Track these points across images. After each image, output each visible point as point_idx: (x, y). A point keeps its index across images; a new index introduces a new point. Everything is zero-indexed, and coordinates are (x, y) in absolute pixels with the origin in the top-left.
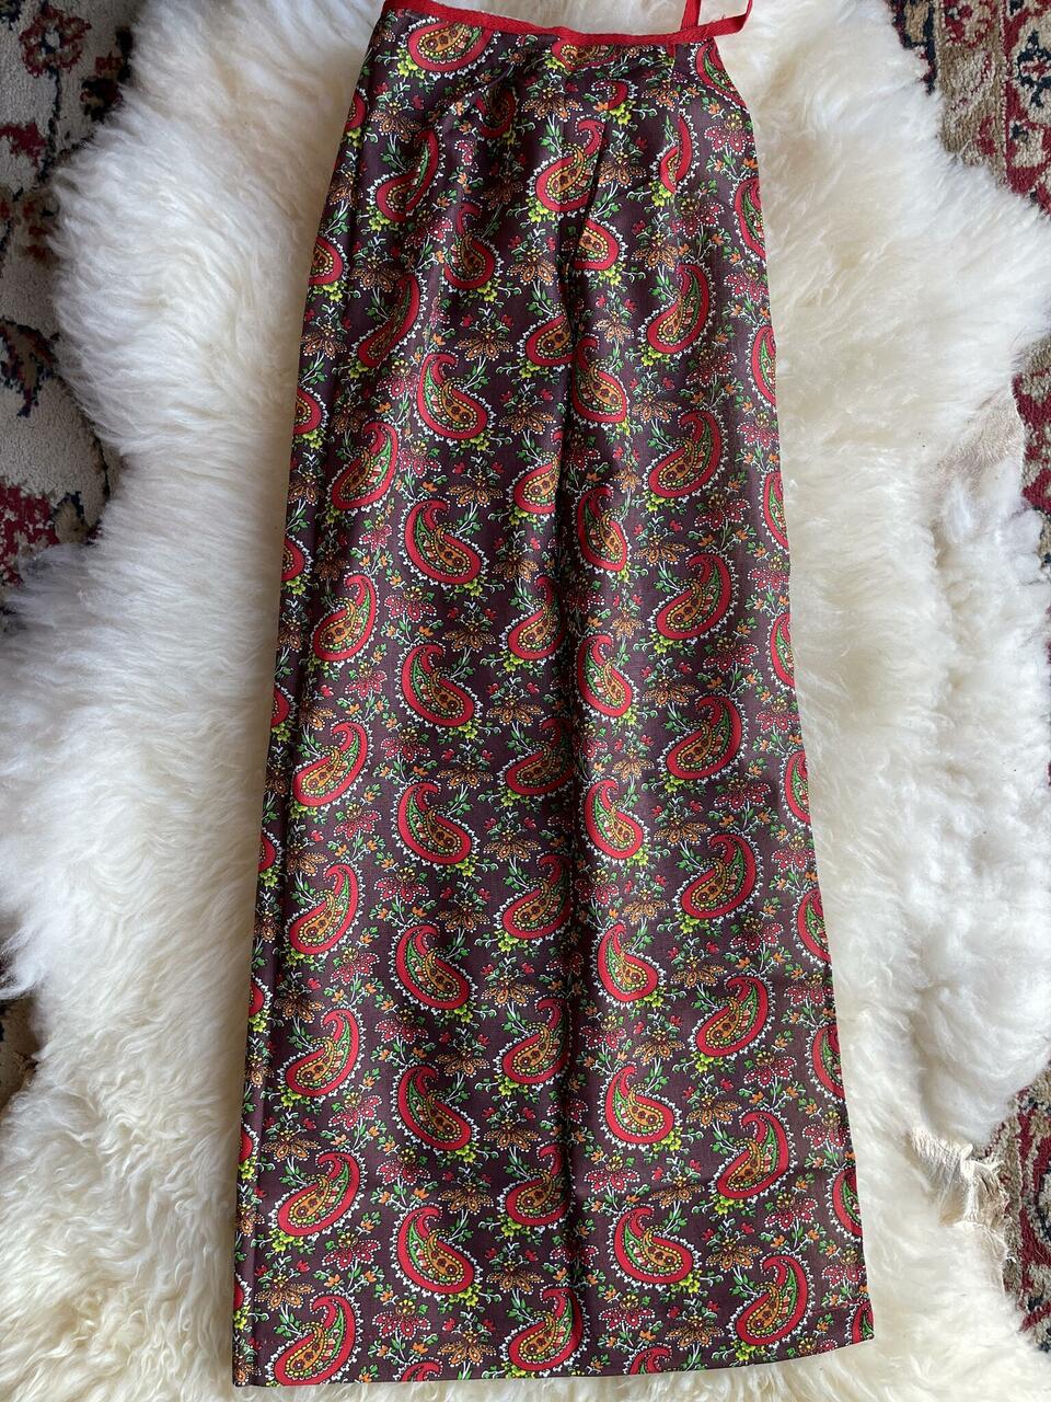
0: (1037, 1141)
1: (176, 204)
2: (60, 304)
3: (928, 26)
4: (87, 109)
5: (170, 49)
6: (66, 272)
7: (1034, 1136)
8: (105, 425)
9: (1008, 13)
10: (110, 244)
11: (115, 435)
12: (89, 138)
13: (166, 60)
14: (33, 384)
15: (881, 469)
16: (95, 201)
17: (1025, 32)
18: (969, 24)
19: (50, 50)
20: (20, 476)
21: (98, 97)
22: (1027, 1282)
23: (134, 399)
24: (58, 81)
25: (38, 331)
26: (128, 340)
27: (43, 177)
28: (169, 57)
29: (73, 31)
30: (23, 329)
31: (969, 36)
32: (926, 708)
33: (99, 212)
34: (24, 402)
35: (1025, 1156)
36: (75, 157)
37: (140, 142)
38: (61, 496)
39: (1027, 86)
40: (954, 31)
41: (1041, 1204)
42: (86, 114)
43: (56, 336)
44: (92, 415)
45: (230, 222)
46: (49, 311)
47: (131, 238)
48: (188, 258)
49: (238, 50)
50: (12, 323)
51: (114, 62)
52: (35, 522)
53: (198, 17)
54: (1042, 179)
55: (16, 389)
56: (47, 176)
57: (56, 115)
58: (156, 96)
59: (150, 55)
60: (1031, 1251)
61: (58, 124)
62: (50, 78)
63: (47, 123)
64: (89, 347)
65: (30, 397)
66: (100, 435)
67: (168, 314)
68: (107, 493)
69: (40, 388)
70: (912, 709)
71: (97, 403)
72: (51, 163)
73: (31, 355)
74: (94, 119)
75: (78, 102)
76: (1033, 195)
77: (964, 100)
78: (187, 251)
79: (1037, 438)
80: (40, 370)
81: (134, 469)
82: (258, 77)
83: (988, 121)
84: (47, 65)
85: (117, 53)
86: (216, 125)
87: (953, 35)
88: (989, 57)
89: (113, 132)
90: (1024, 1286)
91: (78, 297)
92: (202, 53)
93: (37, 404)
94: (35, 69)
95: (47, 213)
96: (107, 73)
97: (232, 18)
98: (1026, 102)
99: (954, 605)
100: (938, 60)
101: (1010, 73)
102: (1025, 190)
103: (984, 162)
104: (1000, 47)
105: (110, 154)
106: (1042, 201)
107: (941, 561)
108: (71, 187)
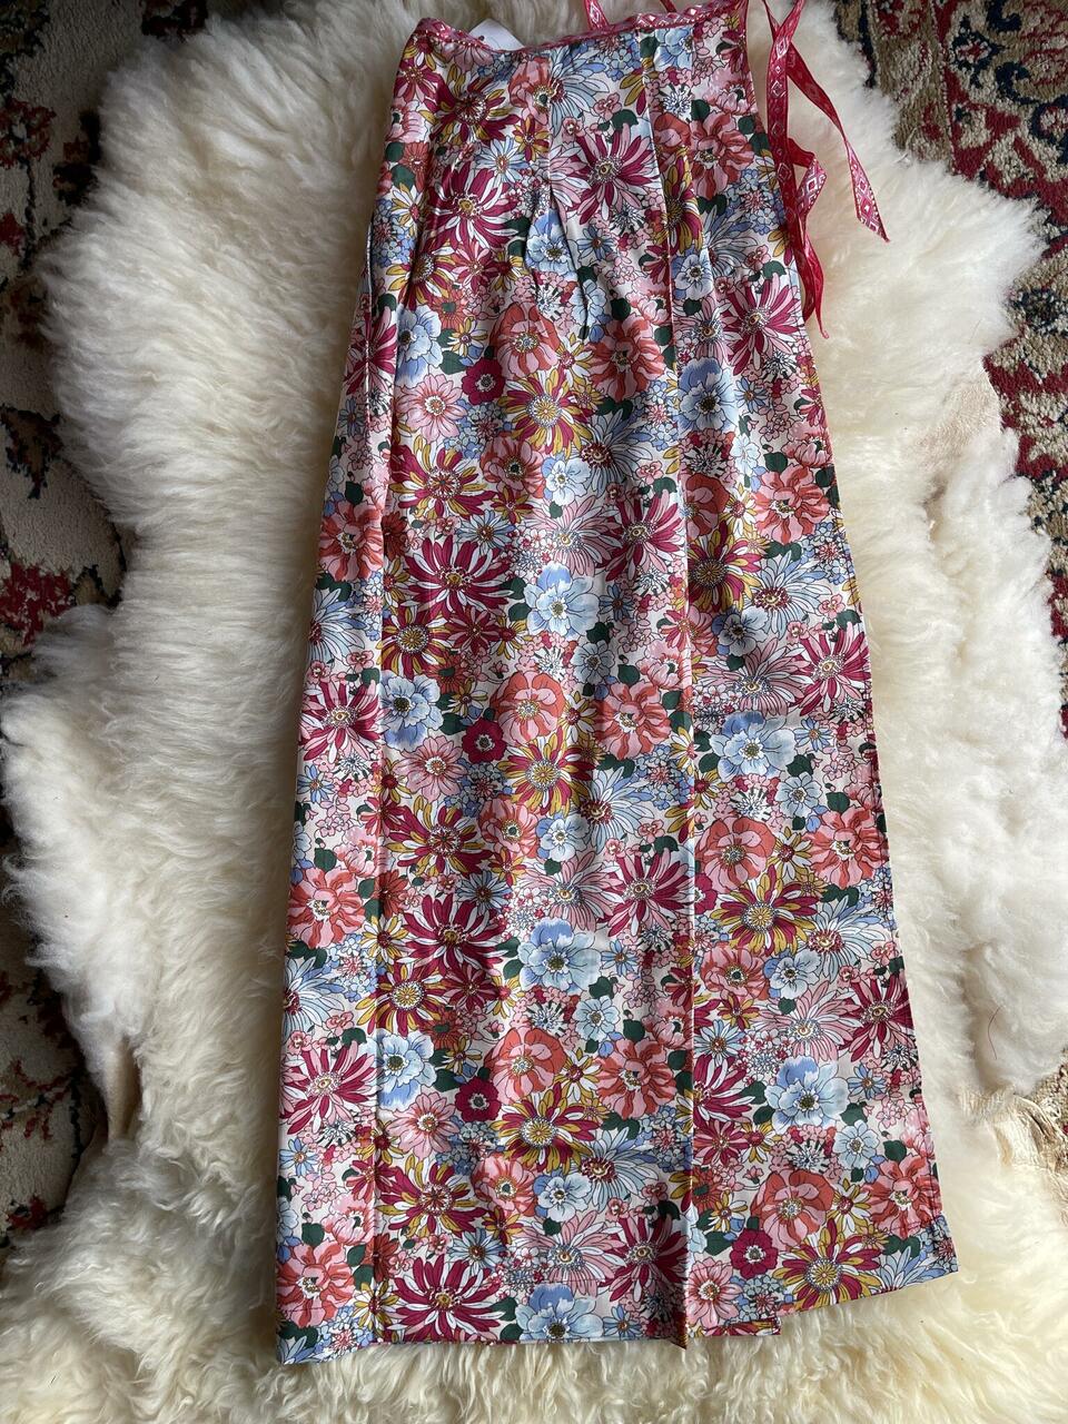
1: (157, 280)
2: (61, 390)
3: (863, 23)
4: (61, 195)
5: (139, 125)
6: (62, 358)
10: (93, 323)
12: (68, 222)
13: (137, 137)
14: (40, 466)
15: (867, 455)
16: (80, 283)
17: (956, 18)
18: (902, 16)
19: (18, 141)
20: (37, 556)
21: (72, 182)
25: (38, 414)
28: (140, 135)
29: (40, 120)
30: (25, 415)
31: (903, 27)
33: (85, 294)
34: (33, 484)
36: (59, 244)
37: (119, 222)
38: (79, 570)
39: (964, 69)
40: (888, 24)
42: (60, 199)
46: (47, 394)
49: (205, 120)
50: (12, 410)
51: (81, 147)
52: (56, 599)
53: (162, 94)
54: (990, 157)
55: (25, 472)
56: (30, 264)
57: (31, 203)
58: (129, 174)
59: (120, 134)
61: (34, 211)
62: (21, 168)
63: (23, 212)
64: (93, 428)
65: (38, 480)
68: (124, 565)
69: (47, 469)
72: (32, 252)
73: (35, 439)
74: (68, 204)
75: (51, 189)
76: (983, 177)
77: (906, 90)
79: (1014, 407)
80: (45, 452)
81: (145, 538)
82: (229, 146)
83: (931, 107)
84: (16, 156)
85: (83, 137)
86: (188, 198)
87: (888, 29)
88: (924, 45)
89: (92, 214)
91: (76, 382)
92: (171, 127)
93: (45, 485)
94: (6, 162)
95: (33, 300)
96: (78, 158)
97: (196, 91)
98: (965, 84)
99: (951, 576)
100: (876, 54)
101: (947, 59)
102: (973, 171)
103: (932, 148)
104: (934, 35)
105: (93, 235)
106: (991, 179)
107: (935, 535)
108: (57, 271)
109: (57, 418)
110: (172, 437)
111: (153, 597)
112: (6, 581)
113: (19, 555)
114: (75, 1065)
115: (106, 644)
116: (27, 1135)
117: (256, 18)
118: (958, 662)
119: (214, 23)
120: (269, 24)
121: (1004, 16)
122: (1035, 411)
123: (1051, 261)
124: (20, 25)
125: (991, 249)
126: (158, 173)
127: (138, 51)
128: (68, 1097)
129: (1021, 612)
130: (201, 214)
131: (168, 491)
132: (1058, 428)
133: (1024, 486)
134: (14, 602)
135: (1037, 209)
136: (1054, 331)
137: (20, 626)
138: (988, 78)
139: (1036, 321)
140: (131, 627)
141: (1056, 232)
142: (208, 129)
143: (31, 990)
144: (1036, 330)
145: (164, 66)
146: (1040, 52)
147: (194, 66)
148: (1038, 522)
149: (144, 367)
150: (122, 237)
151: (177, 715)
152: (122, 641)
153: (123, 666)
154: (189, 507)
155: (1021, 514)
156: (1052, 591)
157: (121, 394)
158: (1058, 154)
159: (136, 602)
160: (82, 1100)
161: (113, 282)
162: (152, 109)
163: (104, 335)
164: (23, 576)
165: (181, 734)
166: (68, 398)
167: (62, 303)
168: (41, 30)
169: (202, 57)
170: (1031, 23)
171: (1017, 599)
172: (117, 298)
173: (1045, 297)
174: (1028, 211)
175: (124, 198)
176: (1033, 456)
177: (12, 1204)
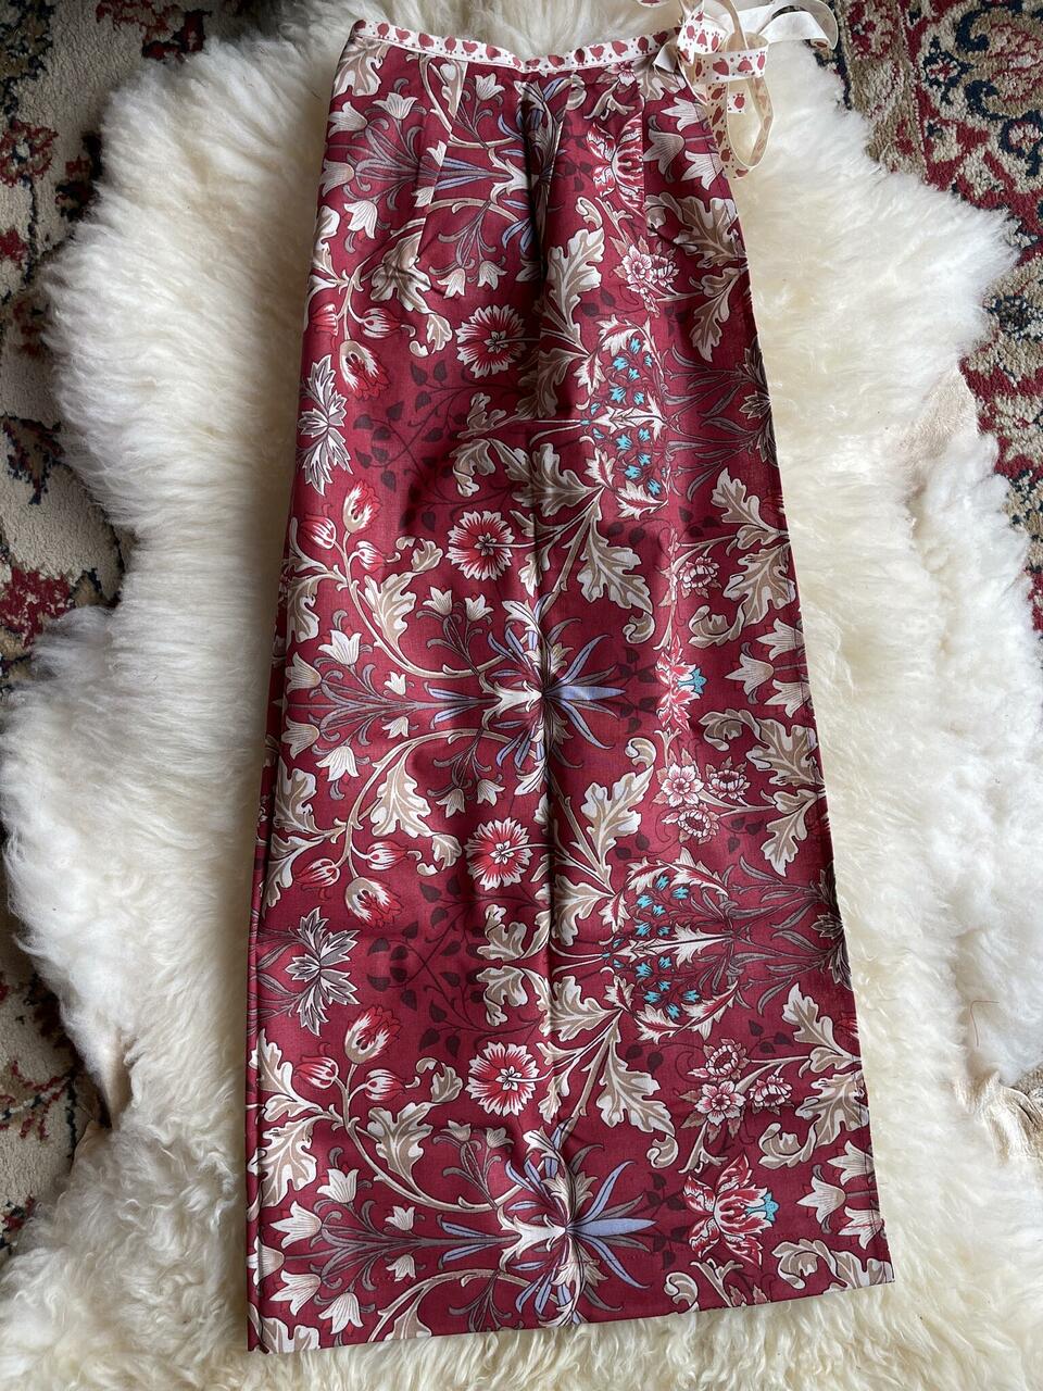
1: (158, 289)
2: (63, 397)
4: (63, 211)
5: (141, 143)
6: (63, 365)
9: (909, 23)
12: (71, 236)
13: (139, 153)
14: (41, 471)
16: (82, 291)
17: (926, 39)
18: (873, 37)
19: (21, 160)
20: (38, 560)
21: (74, 198)
24: (32, 188)
25: (40, 423)
28: (142, 151)
29: (41, 141)
30: (26, 423)
31: (875, 48)
33: (86, 301)
34: (34, 490)
36: (62, 255)
37: (120, 234)
38: (79, 574)
39: (935, 87)
40: (861, 45)
42: (62, 215)
46: (51, 403)
49: (204, 136)
50: (15, 418)
51: (83, 166)
52: (56, 602)
53: (163, 113)
54: (961, 171)
55: (25, 479)
56: (34, 276)
57: (34, 220)
58: (131, 189)
59: (122, 151)
61: (37, 227)
62: (24, 186)
63: (26, 228)
64: (94, 432)
67: (157, 396)
68: (122, 567)
69: (48, 476)
71: (104, 484)
72: (33, 266)
73: (36, 446)
74: (70, 221)
75: (54, 205)
76: (955, 189)
77: (879, 107)
79: (990, 409)
80: (46, 459)
81: (145, 540)
82: (227, 161)
84: (20, 175)
85: (85, 156)
86: (187, 212)
87: (861, 49)
88: (896, 65)
89: (94, 227)
91: (77, 388)
92: (172, 144)
93: (46, 491)
94: (10, 180)
95: (36, 312)
96: (77, 175)
97: (196, 109)
98: (936, 102)
99: (933, 572)
100: (850, 73)
101: (918, 77)
102: (947, 184)
103: (906, 162)
104: (905, 54)
105: (94, 246)
106: (963, 190)
107: (917, 532)
108: (60, 282)
109: (57, 427)
110: (173, 441)
111: (151, 598)
112: (6, 585)
113: (19, 560)
114: (71, 1065)
115: (104, 645)
116: (23, 1135)
117: (253, 40)
118: (942, 654)
119: (213, 43)
120: (266, 45)
121: (972, 37)
122: (1011, 413)
123: (1022, 269)
124: (25, 50)
125: (965, 256)
126: (157, 187)
127: (138, 72)
128: (64, 1097)
129: (1003, 607)
130: (200, 227)
131: (169, 492)
132: (1033, 429)
133: (1001, 484)
134: (13, 605)
135: (1008, 219)
136: (1027, 336)
137: (21, 629)
138: (958, 95)
139: (1010, 327)
140: (130, 628)
141: (1026, 241)
142: (207, 144)
143: (27, 990)
144: (1009, 335)
145: (164, 87)
146: (1007, 70)
147: (193, 84)
148: (1016, 520)
149: (144, 373)
150: (124, 248)
151: (175, 715)
152: (121, 641)
153: (119, 668)
154: (188, 508)
155: (998, 511)
156: (1032, 587)
157: (122, 399)
158: (1027, 167)
159: (135, 602)
160: (78, 1100)
161: (113, 290)
162: (153, 126)
163: (106, 341)
164: (23, 579)
165: (179, 734)
166: (70, 404)
167: (64, 311)
168: (45, 54)
169: (201, 76)
170: (998, 43)
171: (999, 594)
172: (117, 305)
173: (1017, 303)
174: (999, 221)
175: (126, 211)
176: (1010, 456)
177: (8, 1205)
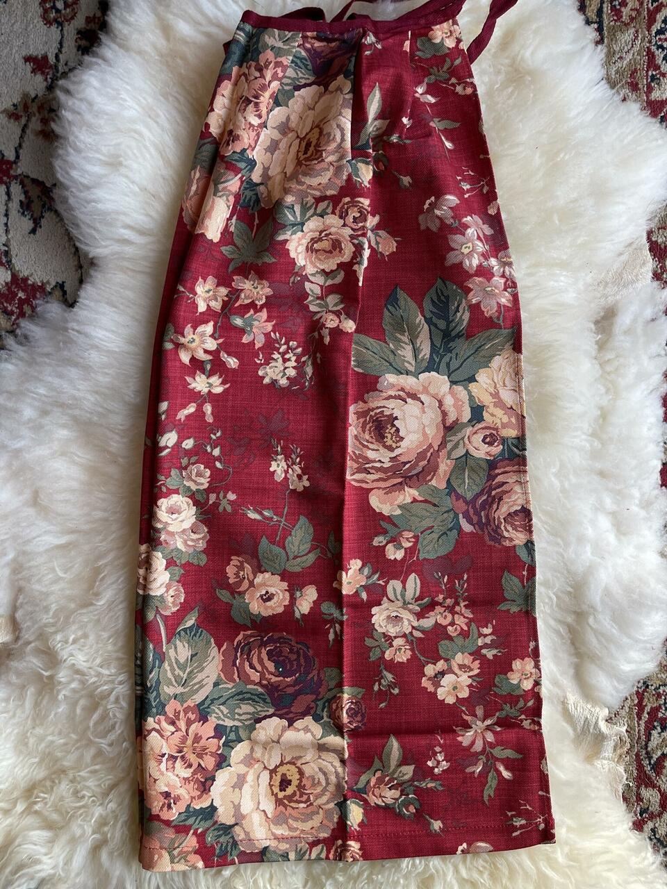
0: (648, 709)
1: (130, 103)
2: (57, 164)
3: (600, 12)
4: (79, 48)
5: (130, 10)
7: (646, 705)
8: (82, 239)
9: (650, 5)
10: (89, 126)
11: (87, 244)
12: (80, 63)
14: (39, 214)
15: (562, 284)
16: (81, 100)
18: (626, 11)
19: (58, 11)
21: (86, 40)
22: (639, 799)
23: (100, 222)
24: (62, 30)
25: (43, 182)
26: (97, 185)
27: (50, 88)
28: (130, 15)
30: (35, 181)
31: (625, 18)
32: (585, 434)
33: (83, 107)
34: (33, 225)
35: (640, 719)
36: (71, 75)
37: (110, 66)
38: (53, 283)
39: (660, 50)
40: (616, 15)
41: (649, 749)
42: (78, 50)
43: (55, 185)
44: (74, 232)
45: (163, 116)
46: (50, 168)
47: (102, 122)
48: (136, 136)
49: (172, 13)
50: (27, 177)
51: (96, 20)
52: (36, 299)
55: (28, 217)
56: (53, 88)
57: (60, 51)
58: (120, 39)
59: (118, 14)
60: (642, 779)
61: (61, 56)
62: (57, 28)
63: (54, 55)
64: (74, 190)
65: (37, 223)
66: (78, 244)
67: (123, 170)
68: (81, 281)
69: (43, 217)
70: (575, 434)
71: (77, 225)
72: (55, 79)
73: (38, 197)
74: (83, 54)
75: (74, 43)
76: (662, 119)
77: (621, 58)
78: (136, 131)
79: (661, 267)
80: (43, 206)
82: (184, 29)
83: (635, 71)
84: (55, 20)
85: (99, 14)
86: (157, 57)
87: (615, 18)
88: (637, 32)
89: (94, 60)
90: (637, 801)
91: (68, 158)
92: (150, 14)
93: (41, 227)
94: (48, 22)
95: (51, 110)
96: (92, 26)
98: (659, 60)
100: (606, 33)
101: (650, 42)
102: (657, 114)
103: (633, 96)
104: (644, 26)
105: (93, 72)
107: (600, 345)
108: (68, 92)
111: (97, 301)
112: (7, 284)
113: (17, 269)
126: (137, 40)
129: (647, 403)
130: (163, 68)
137: (12, 313)
142: (172, 17)
150: (111, 74)
164: (17, 281)
167: (68, 111)
171: (645, 393)
175: (115, 53)
